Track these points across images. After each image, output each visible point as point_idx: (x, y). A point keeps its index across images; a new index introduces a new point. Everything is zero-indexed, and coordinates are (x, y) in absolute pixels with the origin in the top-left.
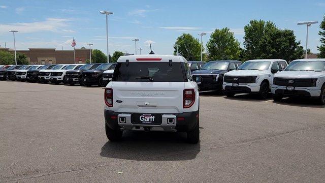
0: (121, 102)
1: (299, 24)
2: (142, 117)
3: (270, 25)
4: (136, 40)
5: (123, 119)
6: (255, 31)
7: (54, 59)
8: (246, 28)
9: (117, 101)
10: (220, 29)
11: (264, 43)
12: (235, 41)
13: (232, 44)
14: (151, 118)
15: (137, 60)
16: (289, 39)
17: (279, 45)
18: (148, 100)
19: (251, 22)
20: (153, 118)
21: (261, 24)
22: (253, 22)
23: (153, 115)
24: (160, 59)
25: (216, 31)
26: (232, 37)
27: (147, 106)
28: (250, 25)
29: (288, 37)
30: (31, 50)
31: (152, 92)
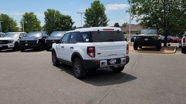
0: (100, 54)
1: (77, 13)
2: (111, 61)
3: (58, 12)
5: (103, 63)
6: (50, 15)
8: (45, 13)
9: (98, 54)
10: (29, 13)
11: (57, 22)
12: (38, 20)
13: (36, 22)
14: (115, 61)
15: (103, 29)
16: (69, 20)
17: (65, 23)
18: (113, 51)
19: (48, 10)
20: (116, 61)
21: (54, 11)
22: (49, 10)
23: (116, 59)
24: (113, 29)
25: (26, 13)
26: (36, 18)
27: (113, 55)
28: (48, 12)
29: (69, 19)
31: (115, 47)
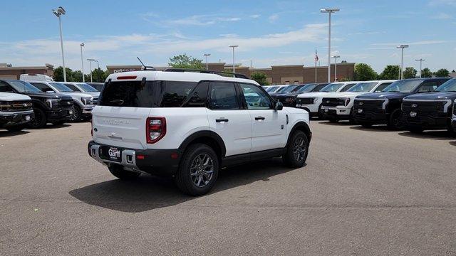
0: (97, 130)
2: (110, 151)
4: (403, 47)
5: (94, 151)
7: (301, 79)
14: (117, 152)
15: (118, 78)
23: (118, 149)
24: (135, 77)
30: (274, 68)
